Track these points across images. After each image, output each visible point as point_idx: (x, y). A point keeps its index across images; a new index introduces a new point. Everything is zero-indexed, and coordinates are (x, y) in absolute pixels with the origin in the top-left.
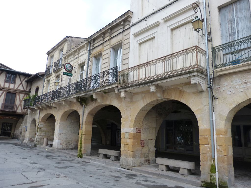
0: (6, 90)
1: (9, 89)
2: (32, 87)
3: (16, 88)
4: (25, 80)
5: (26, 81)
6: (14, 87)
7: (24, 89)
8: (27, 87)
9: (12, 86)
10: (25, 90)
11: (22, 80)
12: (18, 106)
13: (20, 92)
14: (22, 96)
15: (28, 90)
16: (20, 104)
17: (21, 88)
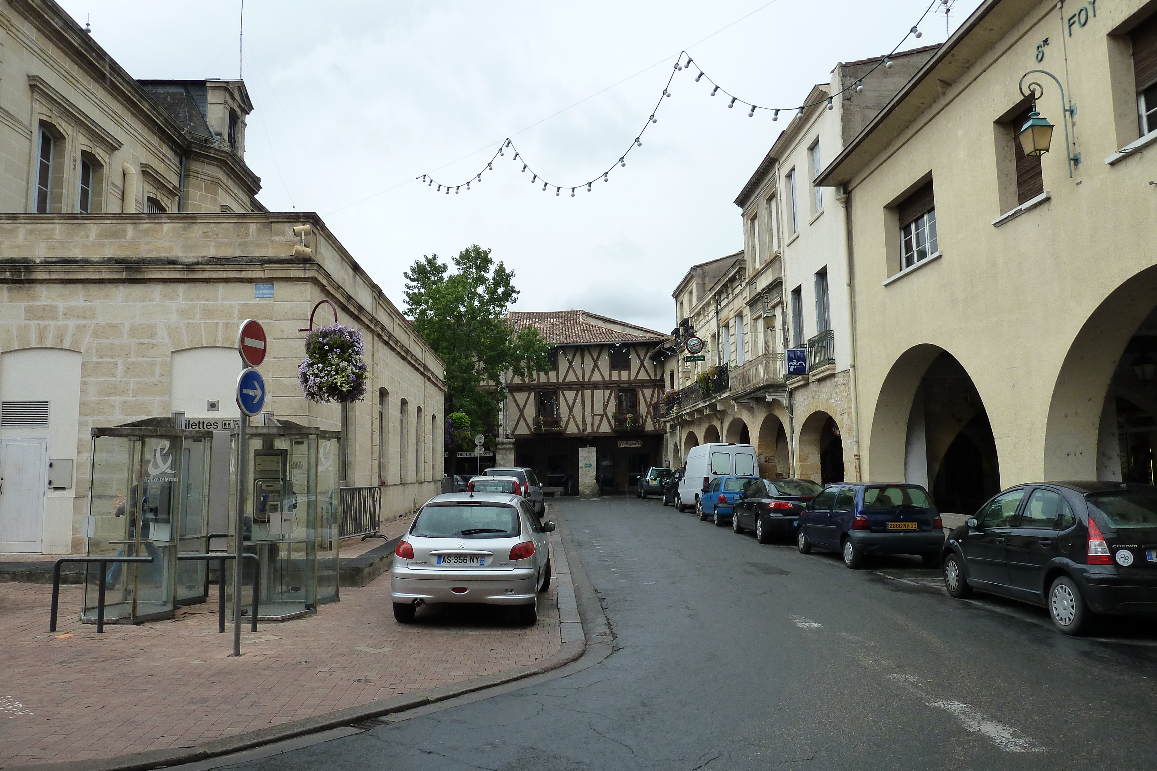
0: (616, 385)
1: (620, 384)
2: (665, 369)
3: (633, 378)
4: (648, 356)
5: (652, 358)
6: (630, 376)
7: (650, 377)
8: (655, 371)
9: (625, 376)
10: (653, 378)
11: (642, 357)
12: (644, 416)
13: (643, 384)
14: (648, 392)
15: (658, 378)
16: (648, 412)
17: (643, 376)
